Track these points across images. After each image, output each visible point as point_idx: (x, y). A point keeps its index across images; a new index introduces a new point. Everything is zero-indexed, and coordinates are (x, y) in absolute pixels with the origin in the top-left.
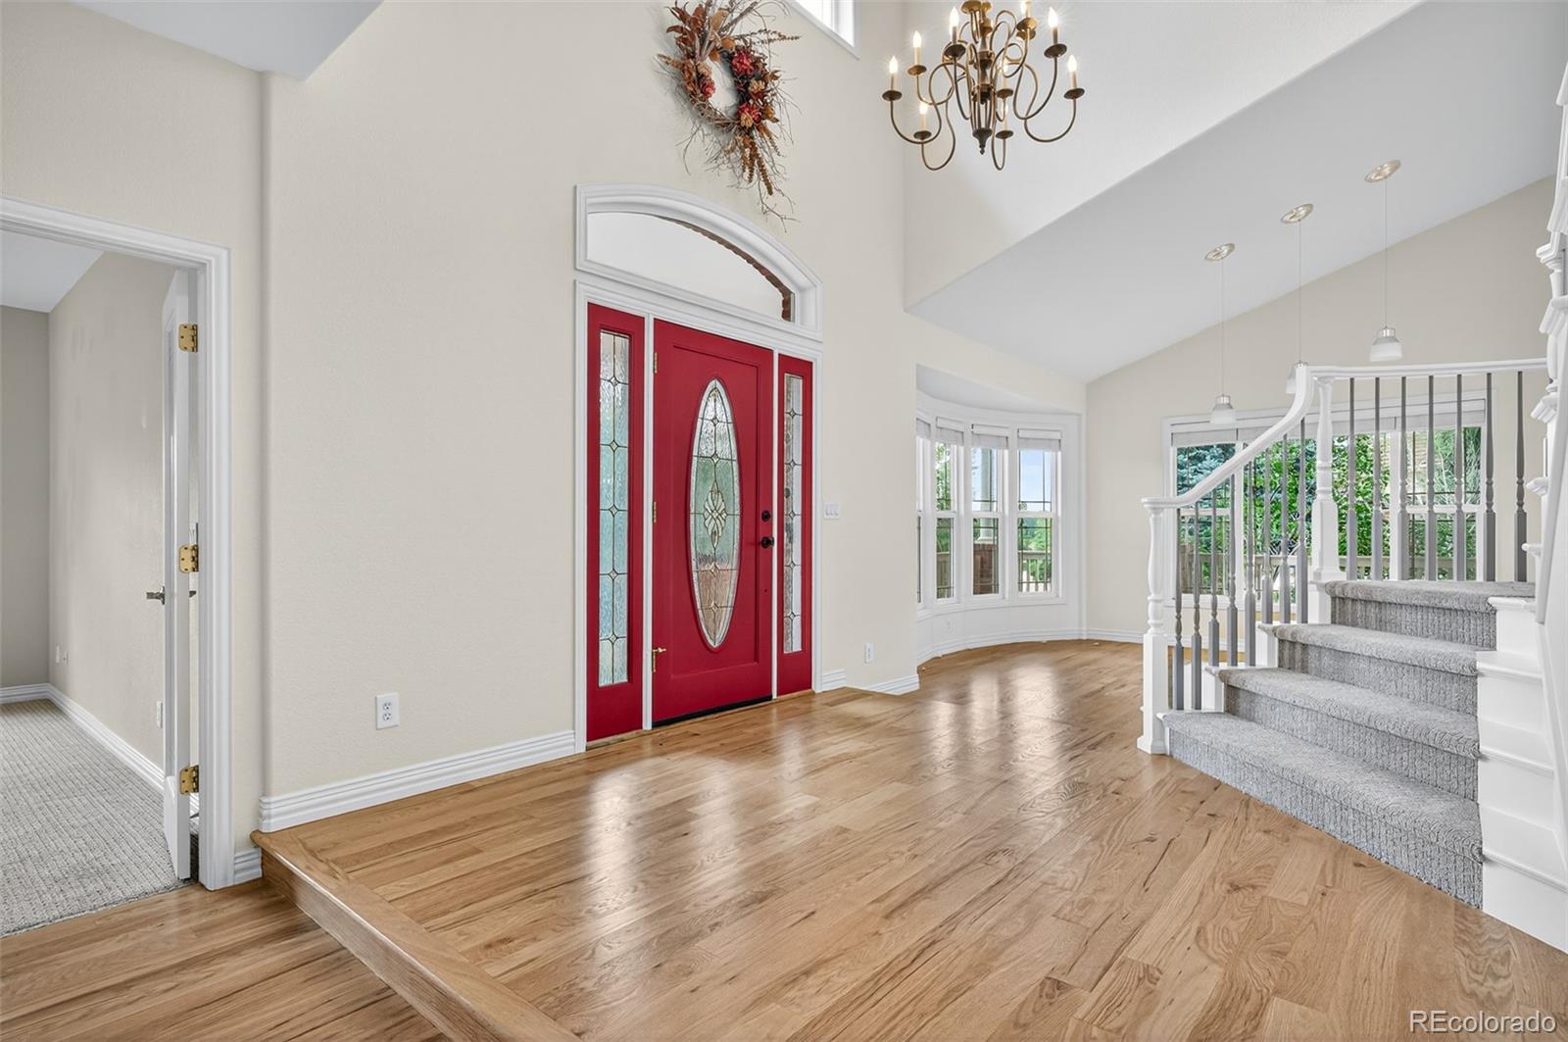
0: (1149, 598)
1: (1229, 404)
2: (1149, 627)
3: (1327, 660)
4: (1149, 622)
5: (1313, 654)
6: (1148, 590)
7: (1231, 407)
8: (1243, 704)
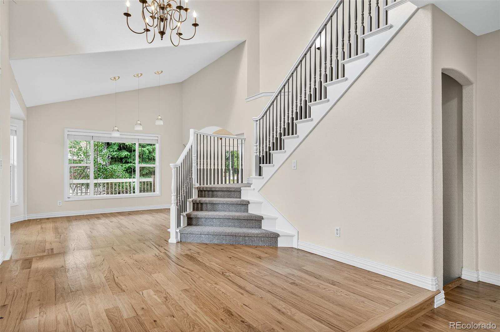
0: (172, 195)
1: (118, 130)
2: (172, 204)
3: (209, 206)
4: (172, 202)
5: (204, 206)
6: (172, 192)
7: (119, 131)
8: (194, 222)
